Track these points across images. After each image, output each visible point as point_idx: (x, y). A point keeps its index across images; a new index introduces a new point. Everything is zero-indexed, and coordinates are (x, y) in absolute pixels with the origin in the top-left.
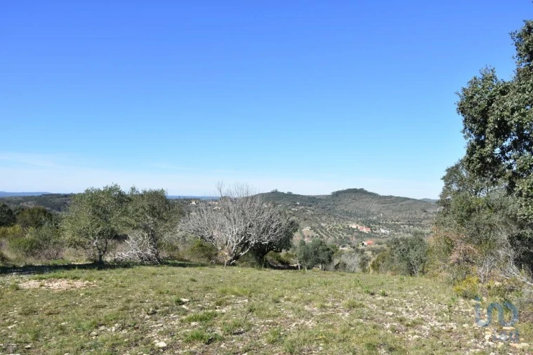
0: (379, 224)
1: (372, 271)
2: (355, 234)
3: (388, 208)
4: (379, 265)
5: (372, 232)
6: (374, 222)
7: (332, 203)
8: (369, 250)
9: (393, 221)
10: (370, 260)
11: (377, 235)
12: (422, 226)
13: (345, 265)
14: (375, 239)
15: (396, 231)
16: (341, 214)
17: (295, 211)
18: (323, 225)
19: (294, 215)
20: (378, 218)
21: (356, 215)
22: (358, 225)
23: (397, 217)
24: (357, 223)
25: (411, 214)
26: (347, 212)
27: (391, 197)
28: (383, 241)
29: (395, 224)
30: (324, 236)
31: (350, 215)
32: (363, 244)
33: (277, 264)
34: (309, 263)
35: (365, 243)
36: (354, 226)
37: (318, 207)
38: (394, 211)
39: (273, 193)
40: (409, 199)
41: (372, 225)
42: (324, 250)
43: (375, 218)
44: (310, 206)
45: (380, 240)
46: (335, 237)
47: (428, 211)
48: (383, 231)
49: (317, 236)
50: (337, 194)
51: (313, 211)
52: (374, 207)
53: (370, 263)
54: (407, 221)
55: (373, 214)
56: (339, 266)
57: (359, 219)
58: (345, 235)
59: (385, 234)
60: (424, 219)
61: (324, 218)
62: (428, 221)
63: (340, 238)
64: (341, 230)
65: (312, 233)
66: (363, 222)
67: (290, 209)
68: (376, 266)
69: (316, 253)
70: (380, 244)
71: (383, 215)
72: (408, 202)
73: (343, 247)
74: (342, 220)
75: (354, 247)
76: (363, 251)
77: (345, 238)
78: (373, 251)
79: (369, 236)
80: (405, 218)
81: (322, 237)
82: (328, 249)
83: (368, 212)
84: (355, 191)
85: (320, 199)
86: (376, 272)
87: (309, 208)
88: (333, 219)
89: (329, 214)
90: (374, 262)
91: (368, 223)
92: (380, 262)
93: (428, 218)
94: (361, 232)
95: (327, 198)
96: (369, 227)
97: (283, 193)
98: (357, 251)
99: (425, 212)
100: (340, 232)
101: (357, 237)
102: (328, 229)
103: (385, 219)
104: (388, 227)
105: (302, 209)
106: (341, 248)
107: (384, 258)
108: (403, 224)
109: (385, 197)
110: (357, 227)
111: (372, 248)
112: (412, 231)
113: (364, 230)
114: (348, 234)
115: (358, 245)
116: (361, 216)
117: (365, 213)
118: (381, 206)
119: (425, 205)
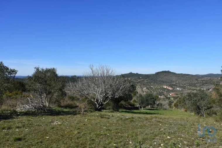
0: (177, 86)
1: (174, 108)
2: (166, 90)
3: (180, 79)
4: (177, 105)
5: (173, 89)
6: (174, 85)
7: (155, 77)
8: (172, 97)
9: (182, 84)
10: (173, 102)
11: (176, 91)
12: (196, 87)
13: (161, 104)
14: (175, 93)
15: (184, 89)
16: (159, 82)
17: (139, 81)
18: (151, 86)
19: (139, 83)
20: (176, 83)
21: (166, 82)
23: (184, 83)
24: (167, 86)
25: (191, 81)
26: (162, 81)
27: (181, 74)
28: (179, 93)
29: (183, 86)
30: (152, 91)
32: (169, 95)
33: (128, 106)
34: (144, 105)
35: (171, 95)
36: (165, 87)
37: (149, 79)
38: (183, 80)
39: (130, 73)
40: (190, 75)
41: (173, 87)
42: (151, 99)
43: (174, 83)
44: (146, 79)
45: (177, 93)
46: (157, 92)
47: (198, 80)
48: (178, 89)
49: (149, 92)
50: (158, 73)
51: (147, 81)
52: (174, 79)
53: (173, 104)
54: (189, 84)
55: (174, 82)
56: (159, 105)
57: (168, 84)
59: (179, 90)
60: (197, 83)
61: (152, 84)
62: (199, 84)
63: (159, 92)
64: (160, 89)
65: (147, 90)
66: (169, 85)
67: (137, 80)
68: (176, 106)
69: (147, 100)
70: (177, 95)
72: (189, 76)
73: (161, 96)
74: (160, 85)
75: (165, 96)
76: (169, 98)
77: (161, 92)
78: (174, 98)
79: (172, 91)
80: (188, 83)
81: (151, 92)
82: (153, 98)
83: (172, 81)
84: (165, 72)
85: (150, 76)
86: (176, 108)
87: (145, 79)
88: (156, 84)
89: (154, 82)
90: (175, 104)
91: (171, 86)
92: (178, 104)
93: (198, 83)
94: (169, 90)
95: (153, 75)
96: (172, 87)
97: (134, 73)
98: (167, 98)
99: (197, 80)
100: (159, 90)
101: (167, 92)
102: (154, 88)
103: (179, 83)
104: (180, 87)
105: (143, 80)
106: (159, 97)
107: (180, 102)
108: (187, 86)
109: (179, 74)
110: (167, 87)
111: (173, 96)
112: (191, 89)
113: (170, 88)
114: (163, 90)
115: (167, 95)
116: (168, 83)
117: (170, 81)
118: (177, 78)
119: (197, 77)
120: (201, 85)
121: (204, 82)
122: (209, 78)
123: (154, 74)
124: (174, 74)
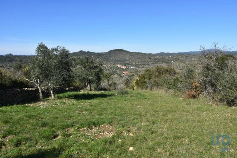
0: (130, 64)
2: (119, 69)
5: (127, 68)
6: (128, 64)
9: (136, 63)
12: (149, 65)
14: (129, 71)
15: (138, 67)
18: (104, 66)
20: (130, 62)
21: (119, 61)
22: (121, 66)
23: (138, 61)
24: (120, 64)
26: (115, 60)
27: (135, 52)
29: (137, 64)
30: (105, 71)
31: (117, 61)
32: (123, 73)
35: (124, 73)
36: (119, 66)
37: (102, 58)
38: (136, 59)
39: (80, 52)
40: (143, 53)
41: (127, 65)
43: (128, 62)
44: (98, 57)
45: (131, 71)
46: (110, 71)
47: (151, 58)
48: (132, 67)
50: (111, 52)
51: (100, 59)
52: (127, 57)
55: (127, 60)
57: (121, 63)
58: (115, 70)
59: (133, 69)
60: (150, 62)
63: (112, 71)
66: (123, 64)
70: (131, 73)
71: (132, 60)
72: (142, 54)
73: (114, 75)
74: (113, 64)
75: (119, 75)
77: (115, 71)
79: (126, 70)
80: (141, 62)
83: (125, 59)
84: (119, 50)
85: (103, 54)
88: (109, 63)
89: (107, 61)
93: (151, 61)
94: (122, 68)
96: (126, 66)
97: (85, 52)
100: (112, 69)
101: (120, 71)
102: (107, 68)
103: (132, 62)
104: (134, 66)
108: (140, 65)
109: (132, 53)
110: (120, 66)
111: (128, 75)
112: (145, 67)
113: (124, 67)
114: (116, 69)
115: (121, 74)
116: (122, 61)
117: (123, 60)
118: (130, 56)
119: (150, 55)
120: (154, 64)
121: (156, 60)
122: (161, 57)
123: (107, 53)
124: (127, 52)
